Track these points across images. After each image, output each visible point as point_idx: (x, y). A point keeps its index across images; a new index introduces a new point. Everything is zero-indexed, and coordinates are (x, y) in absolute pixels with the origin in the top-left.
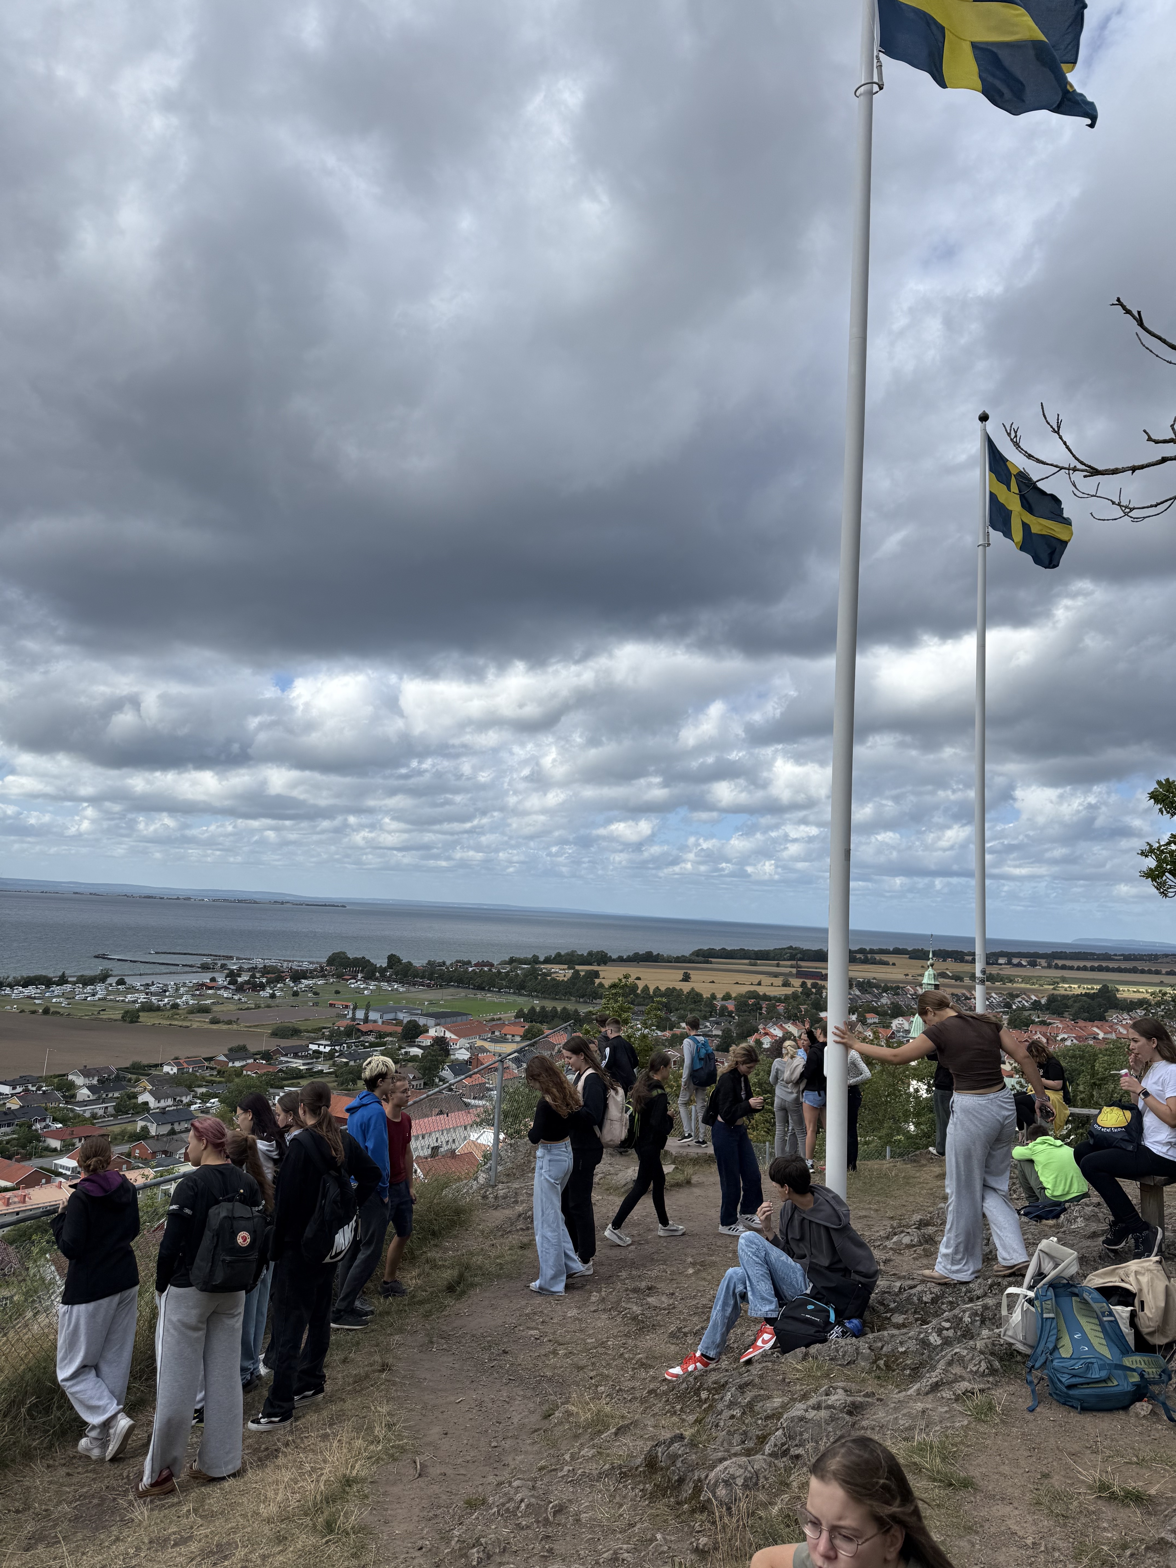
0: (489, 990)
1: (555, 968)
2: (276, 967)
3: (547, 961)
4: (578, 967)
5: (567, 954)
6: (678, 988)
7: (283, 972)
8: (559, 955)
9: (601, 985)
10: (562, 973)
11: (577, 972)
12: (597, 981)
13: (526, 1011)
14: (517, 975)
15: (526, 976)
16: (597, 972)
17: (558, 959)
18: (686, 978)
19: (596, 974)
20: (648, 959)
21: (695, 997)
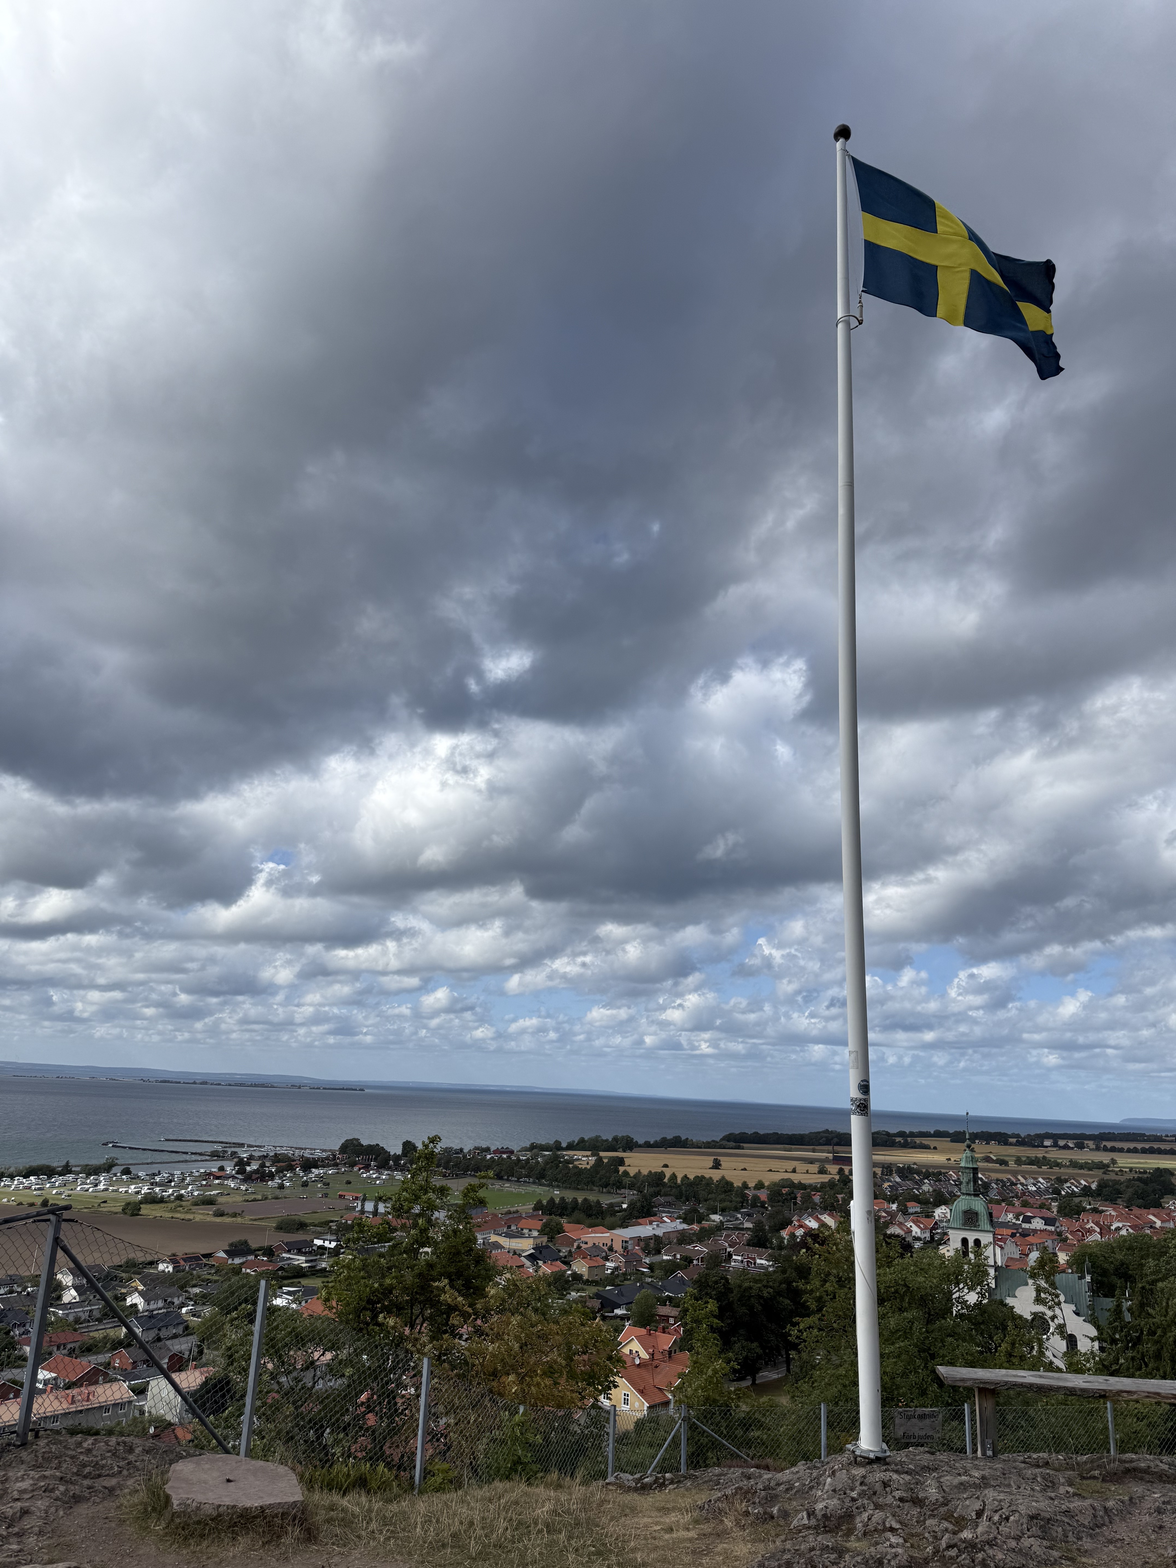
0: (508, 1180)
1: (578, 1154)
2: (286, 1155)
3: (571, 1147)
4: (602, 1154)
5: (590, 1139)
6: (707, 1176)
7: (294, 1161)
8: (582, 1140)
9: (626, 1173)
10: (585, 1160)
11: (600, 1160)
12: (622, 1169)
13: (545, 1202)
14: (538, 1162)
15: (546, 1163)
16: (622, 1158)
17: (581, 1145)
18: (717, 1165)
19: (621, 1162)
20: (676, 1144)
21: (726, 1186)
